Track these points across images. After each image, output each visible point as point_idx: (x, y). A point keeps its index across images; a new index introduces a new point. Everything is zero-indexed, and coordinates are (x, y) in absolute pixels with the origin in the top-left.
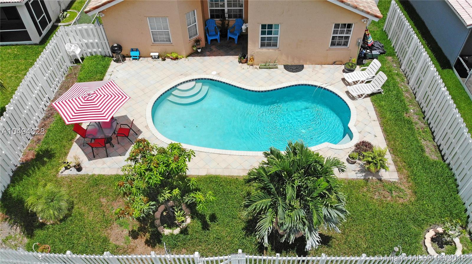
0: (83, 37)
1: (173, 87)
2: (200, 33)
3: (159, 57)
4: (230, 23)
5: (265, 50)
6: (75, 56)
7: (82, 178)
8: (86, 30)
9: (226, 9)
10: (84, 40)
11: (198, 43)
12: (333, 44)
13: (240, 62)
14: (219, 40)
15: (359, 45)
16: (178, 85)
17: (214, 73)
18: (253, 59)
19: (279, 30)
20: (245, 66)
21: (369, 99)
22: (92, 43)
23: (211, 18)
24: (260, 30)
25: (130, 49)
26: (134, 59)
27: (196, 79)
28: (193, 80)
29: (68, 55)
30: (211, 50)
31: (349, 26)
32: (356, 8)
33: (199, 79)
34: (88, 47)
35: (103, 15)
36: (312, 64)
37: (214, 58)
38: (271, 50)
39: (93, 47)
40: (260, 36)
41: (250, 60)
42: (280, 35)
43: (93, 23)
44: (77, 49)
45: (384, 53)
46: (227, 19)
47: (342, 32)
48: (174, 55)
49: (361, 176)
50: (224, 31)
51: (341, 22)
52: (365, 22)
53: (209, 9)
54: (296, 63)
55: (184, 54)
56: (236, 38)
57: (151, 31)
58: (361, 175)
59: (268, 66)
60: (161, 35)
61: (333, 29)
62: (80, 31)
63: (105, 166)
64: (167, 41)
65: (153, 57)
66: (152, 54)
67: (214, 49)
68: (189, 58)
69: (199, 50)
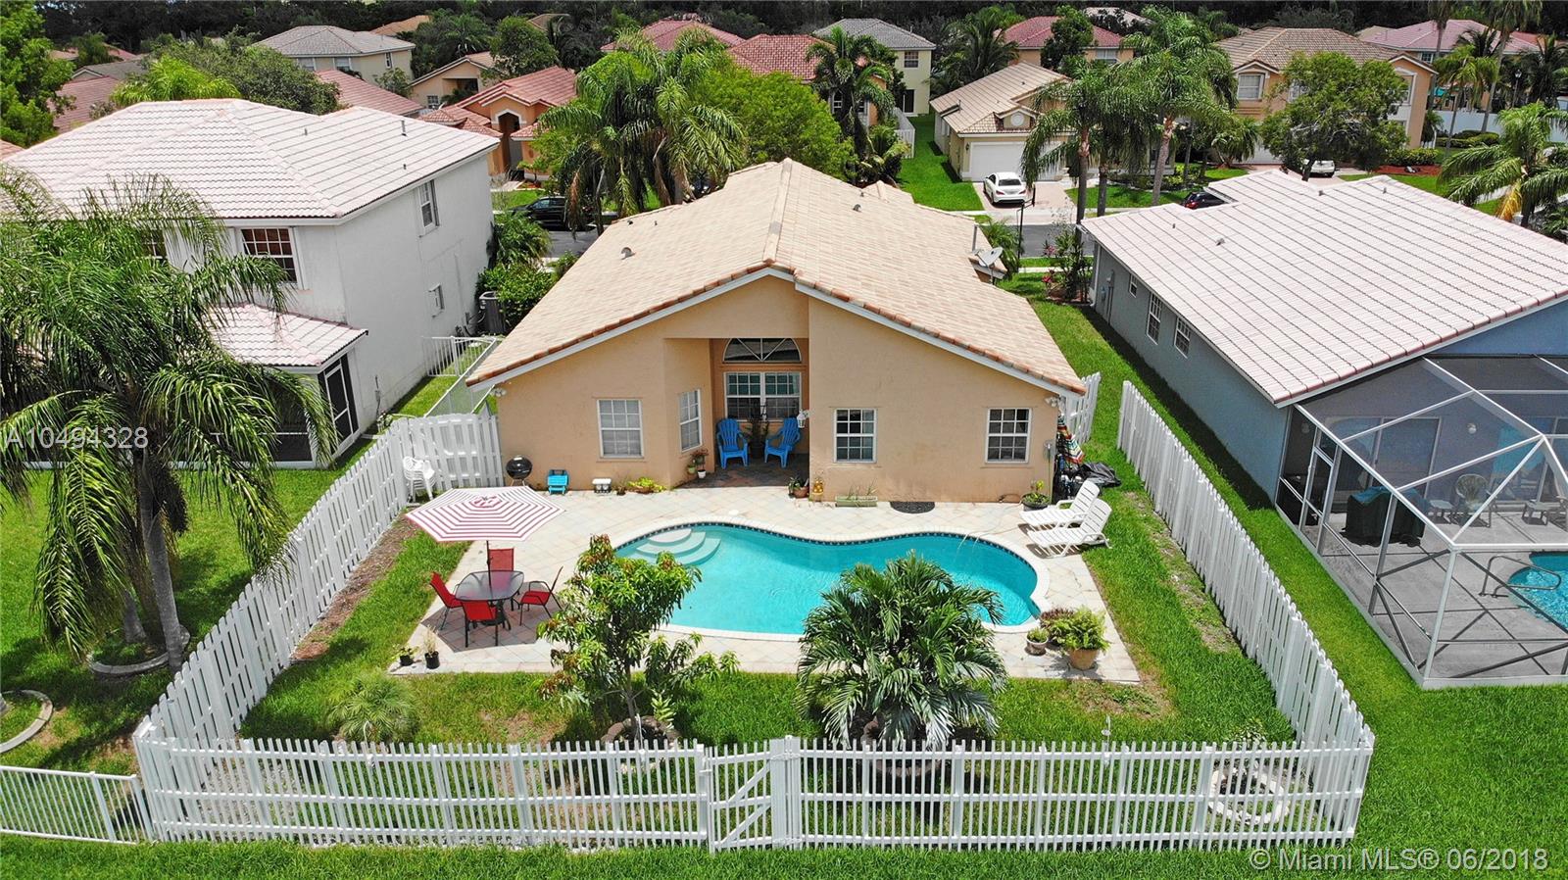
0: (446, 444)
1: (642, 538)
2: (705, 440)
3: (610, 490)
4: (770, 428)
5: (847, 465)
6: (420, 483)
7: (439, 679)
8: (457, 427)
9: (763, 397)
10: (446, 452)
11: (701, 460)
12: (993, 455)
13: (792, 495)
14: (745, 461)
15: (1049, 456)
16: (653, 533)
17: (735, 512)
18: (820, 486)
19: (875, 422)
20: (804, 502)
21: (1078, 557)
22: (463, 459)
23: (729, 417)
24: (835, 422)
25: (547, 470)
26: (553, 492)
27: (692, 525)
28: (686, 526)
29: (406, 481)
30: (728, 478)
31: (1023, 414)
32: (1027, 372)
33: (699, 524)
34: (451, 469)
35: (504, 393)
36: (953, 501)
37: (732, 490)
38: (859, 467)
39: (464, 468)
40: (836, 436)
41: (815, 486)
42: (878, 435)
43: (476, 412)
44: (427, 469)
45: (1117, 485)
46: (765, 417)
47: (1009, 428)
48: (646, 484)
49: (1057, 675)
50: (757, 444)
51: (1004, 404)
52: (1053, 405)
53: (726, 397)
54: (917, 496)
55: (668, 481)
56: (783, 455)
57: (600, 429)
58: (1056, 673)
59: (855, 499)
60: (622, 438)
61: (988, 421)
62: (444, 429)
63: (490, 659)
64: (632, 453)
65: (599, 488)
66: (596, 481)
67: (735, 477)
68: (679, 490)
69: (702, 475)
